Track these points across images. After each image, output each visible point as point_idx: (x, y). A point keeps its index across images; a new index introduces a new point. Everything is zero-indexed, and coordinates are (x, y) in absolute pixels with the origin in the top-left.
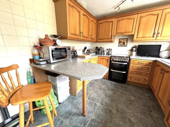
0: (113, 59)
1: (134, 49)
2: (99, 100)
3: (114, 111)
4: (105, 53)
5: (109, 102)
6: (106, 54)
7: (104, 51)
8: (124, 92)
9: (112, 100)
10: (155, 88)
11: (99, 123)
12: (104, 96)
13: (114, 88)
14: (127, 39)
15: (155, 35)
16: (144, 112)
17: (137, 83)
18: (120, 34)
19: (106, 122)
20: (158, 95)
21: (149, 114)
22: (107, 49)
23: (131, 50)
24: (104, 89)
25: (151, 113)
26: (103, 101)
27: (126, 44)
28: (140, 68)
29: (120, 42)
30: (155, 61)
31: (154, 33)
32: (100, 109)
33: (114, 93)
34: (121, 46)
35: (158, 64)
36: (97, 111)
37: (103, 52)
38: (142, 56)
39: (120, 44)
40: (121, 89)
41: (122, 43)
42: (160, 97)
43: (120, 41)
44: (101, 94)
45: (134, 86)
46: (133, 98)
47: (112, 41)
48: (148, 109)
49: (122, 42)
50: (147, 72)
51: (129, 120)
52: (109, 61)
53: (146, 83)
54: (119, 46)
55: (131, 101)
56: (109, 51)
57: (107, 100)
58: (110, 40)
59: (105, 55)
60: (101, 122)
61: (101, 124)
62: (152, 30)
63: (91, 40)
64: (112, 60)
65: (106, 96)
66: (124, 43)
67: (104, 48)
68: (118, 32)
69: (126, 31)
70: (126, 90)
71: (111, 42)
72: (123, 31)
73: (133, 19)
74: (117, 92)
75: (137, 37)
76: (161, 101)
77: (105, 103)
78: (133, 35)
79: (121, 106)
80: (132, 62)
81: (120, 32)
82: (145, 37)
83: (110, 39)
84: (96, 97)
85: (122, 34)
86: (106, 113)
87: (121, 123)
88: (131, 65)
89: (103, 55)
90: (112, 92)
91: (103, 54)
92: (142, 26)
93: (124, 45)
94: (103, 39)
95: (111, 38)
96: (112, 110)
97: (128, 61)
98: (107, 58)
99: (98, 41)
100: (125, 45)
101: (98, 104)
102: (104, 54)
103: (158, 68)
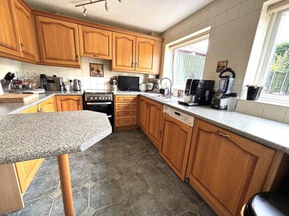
0: (88, 99)
1: (114, 80)
2: (87, 177)
3: (117, 177)
4: (68, 88)
5: (105, 170)
6: (70, 90)
7: (63, 83)
8: (117, 144)
9: (107, 165)
10: (144, 126)
11: (106, 210)
12: (92, 165)
13: (102, 146)
14: (102, 65)
15: (134, 65)
16: (145, 156)
17: (126, 126)
18: (92, 55)
19: (114, 200)
20: (149, 132)
21: (149, 155)
22: (71, 81)
23: (110, 82)
24: (86, 155)
25: (149, 153)
26: (94, 174)
27: (101, 73)
28: (127, 105)
29: (92, 69)
30: (139, 96)
31: (132, 63)
32: (97, 190)
33: (105, 153)
34: (95, 75)
35: (142, 98)
36: (93, 196)
37: (62, 87)
38: (124, 91)
39: (91, 72)
40: (111, 142)
41: (95, 71)
42: (152, 133)
43: (92, 67)
44: (84, 165)
45: (123, 131)
46: (129, 147)
47: (80, 66)
48: (145, 150)
49: (95, 69)
50: (134, 110)
51: (137, 173)
52: (81, 102)
53: (135, 123)
54: (91, 76)
55: (129, 151)
56: (75, 84)
57: (99, 169)
58: (75, 64)
59: (68, 92)
60: (108, 206)
61: (110, 210)
62: (130, 58)
63: (27, 57)
64: (86, 100)
65: (95, 163)
66: (99, 71)
67: (62, 78)
68: (88, 51)
69: (100, 53)
70: (118, 141)
71: (78, 67)
72: (96, 51)
73: (107, 36)
74: (108, 148)
75: (116, 65)
76: (153, 136)
77: (100, 175)
78: (111, 61)
79: (123, 164)
80: (117, 100)
81: (90, 51)
82: (124, 66)
83: (74, 61)
84: (79, 177)
85: (94, 56)
86: (109, 187)
87: (131, 185)
88: (117, 104)
89: (63, 93)
90: (101, 153)
91: (62, 89)
92: (120, 51)
93: (98, 74)
94: (57, 59)
95: (77, 61)
96: (114, 178)
97: (112, 100)
98: (76, 98)
99: (46, 61)
100: (100, 75)
101: (89, 185)
102: (65, 90)
103: (142, 103)
